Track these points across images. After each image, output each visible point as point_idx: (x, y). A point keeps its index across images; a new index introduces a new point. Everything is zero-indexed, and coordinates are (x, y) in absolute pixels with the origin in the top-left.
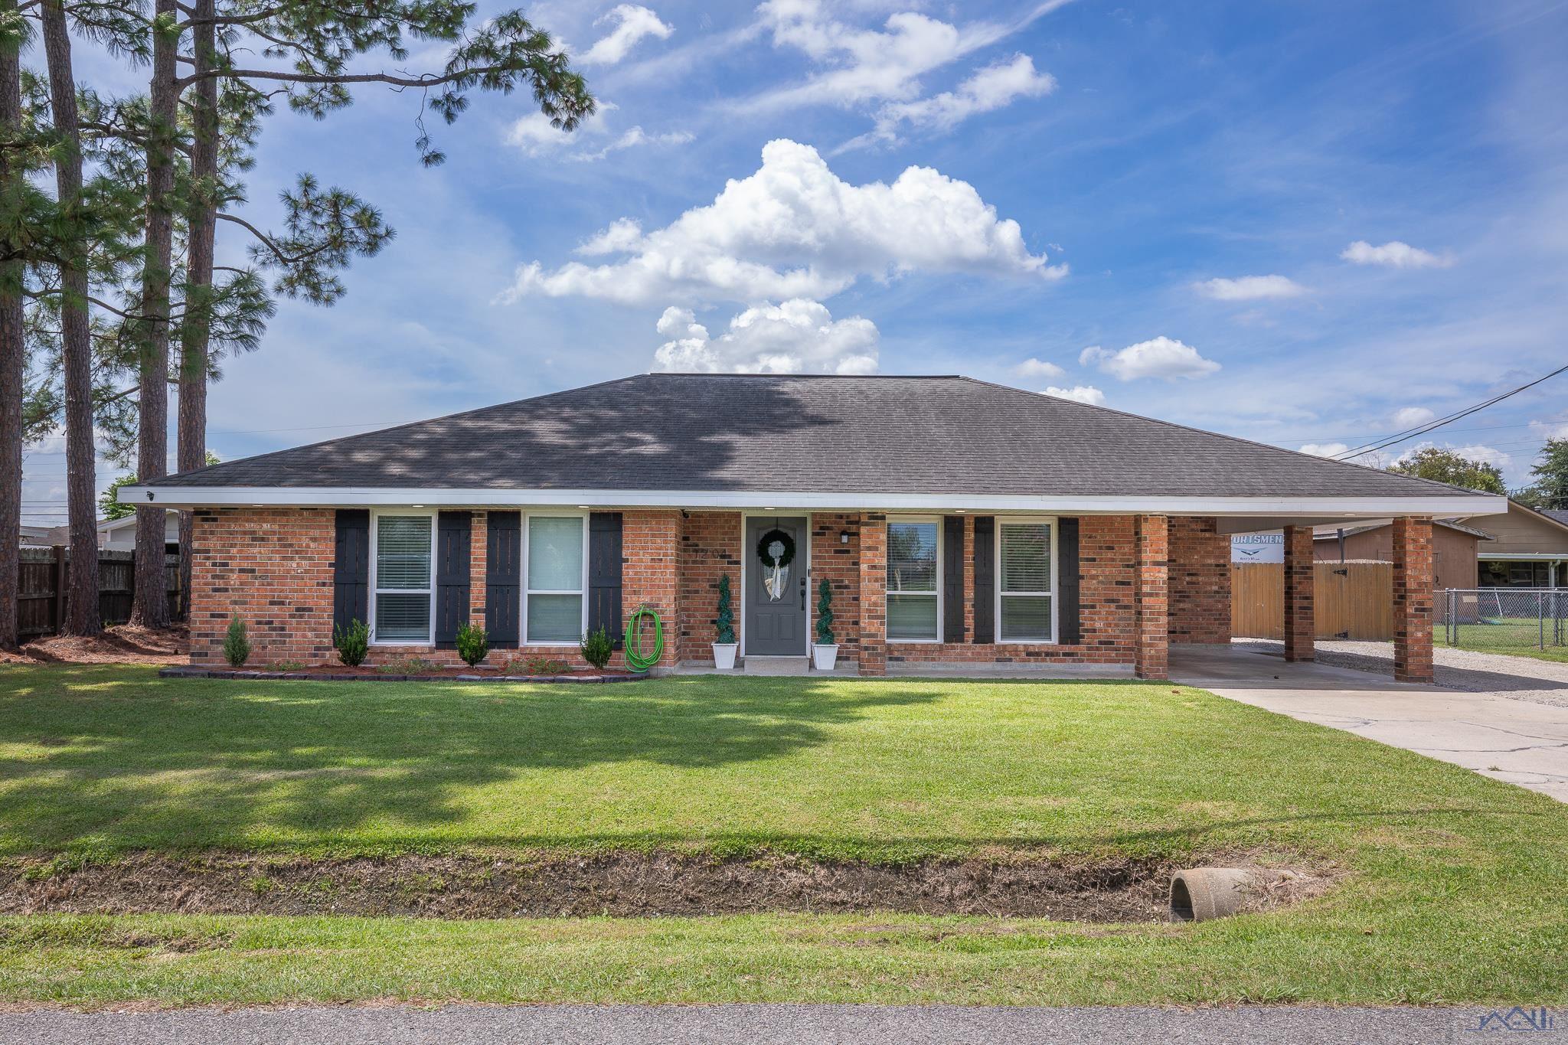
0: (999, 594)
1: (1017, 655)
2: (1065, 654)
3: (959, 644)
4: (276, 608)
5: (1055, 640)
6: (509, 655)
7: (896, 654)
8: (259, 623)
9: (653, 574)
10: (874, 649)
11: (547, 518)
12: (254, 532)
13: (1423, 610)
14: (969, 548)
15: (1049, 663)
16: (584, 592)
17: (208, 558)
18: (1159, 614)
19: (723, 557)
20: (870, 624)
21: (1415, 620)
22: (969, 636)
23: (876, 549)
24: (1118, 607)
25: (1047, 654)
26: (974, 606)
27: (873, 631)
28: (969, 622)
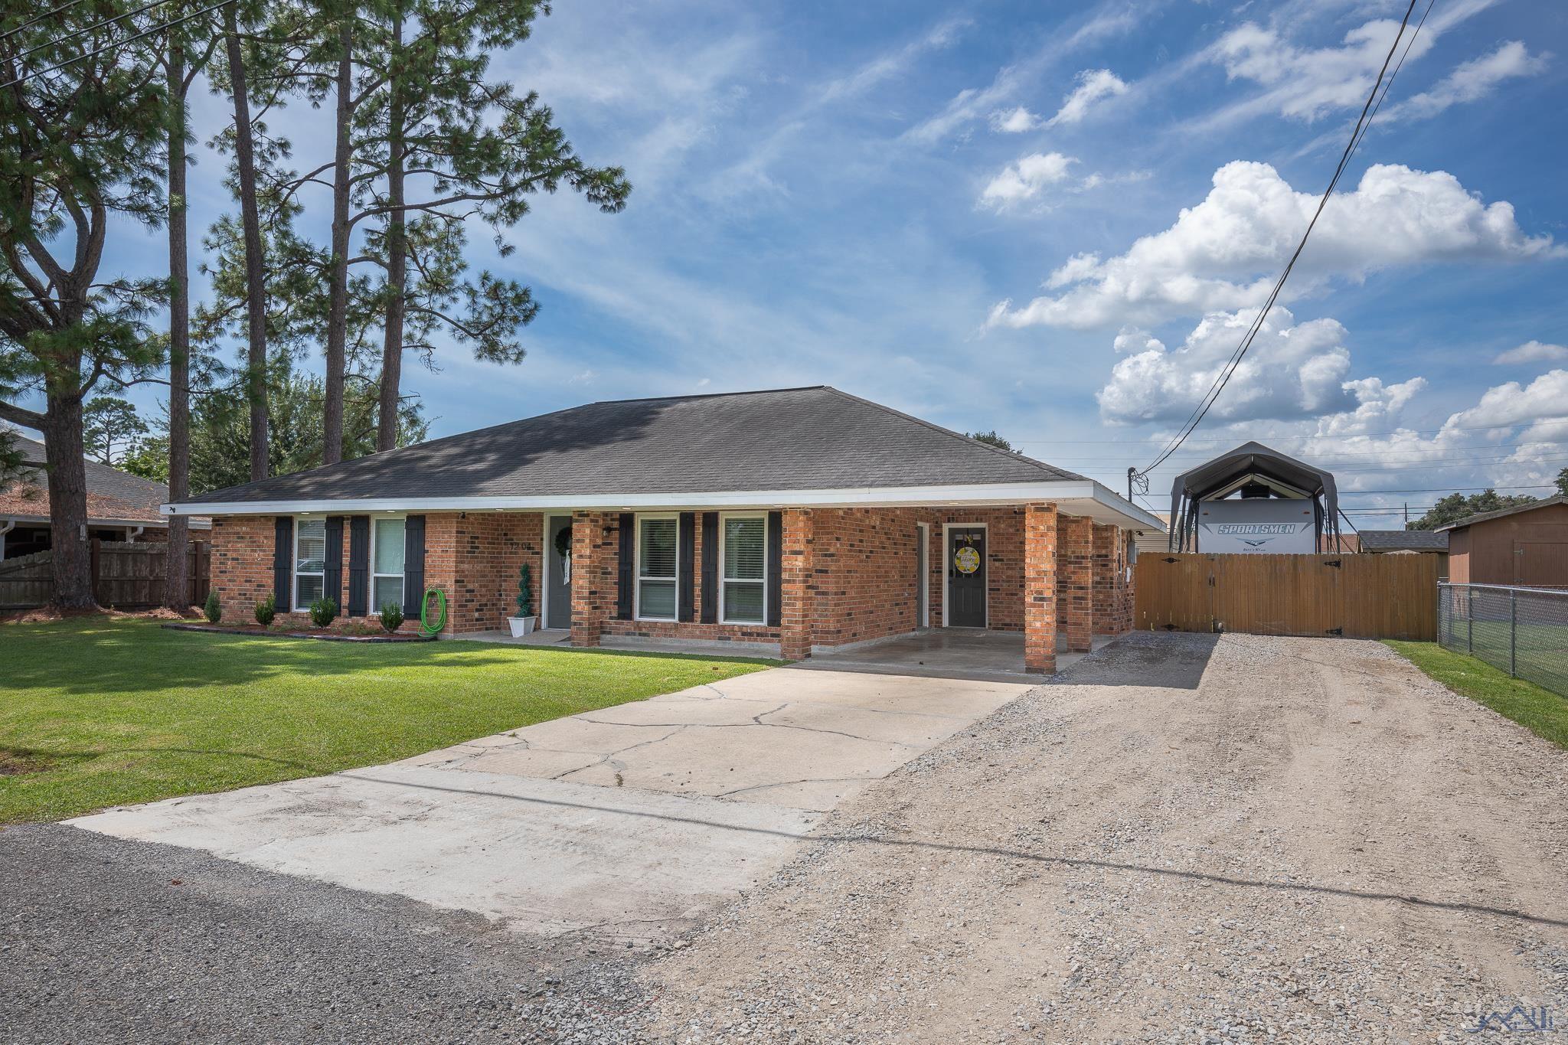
0: (722, 580)
1: (734, 635)
2: (773, 635)
3: (690, 624)
4: (248, 584)
5: (765, 623)
6: (362, 621)
7: (644, 631)
8: (240, 594)
9: (443, 561)
10: (580, 624)
11: (386, 520)
12: (238, 533)
13: (1042, 599)
14: (699, 540)
15: (760, 643)
16: (403, 575)
17: (218, 551)
18: (796, 599)
19: (529, 548)
20: (579, 603)
21: (1033, 610)
22: (698, 616)
23: (583, 541)
24: (817, 593)
25: (758, 635)
26: (702, 590)
27: (580, 610)
28: (698, 604)
